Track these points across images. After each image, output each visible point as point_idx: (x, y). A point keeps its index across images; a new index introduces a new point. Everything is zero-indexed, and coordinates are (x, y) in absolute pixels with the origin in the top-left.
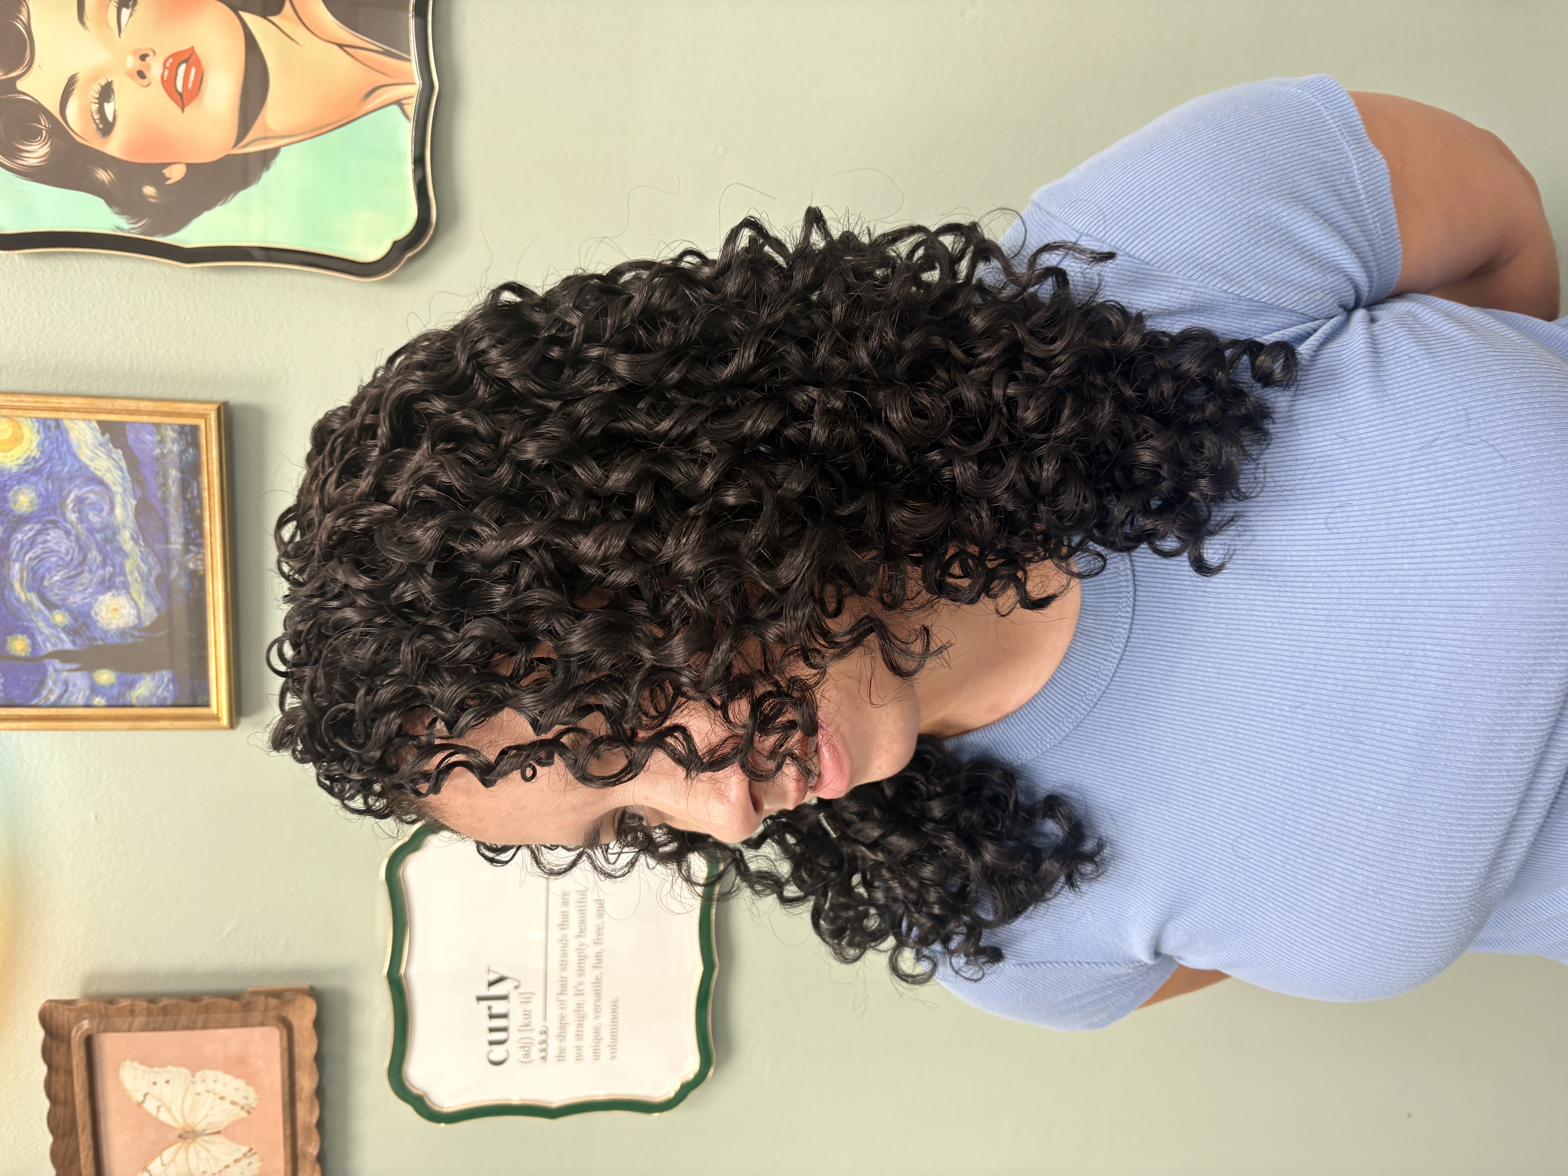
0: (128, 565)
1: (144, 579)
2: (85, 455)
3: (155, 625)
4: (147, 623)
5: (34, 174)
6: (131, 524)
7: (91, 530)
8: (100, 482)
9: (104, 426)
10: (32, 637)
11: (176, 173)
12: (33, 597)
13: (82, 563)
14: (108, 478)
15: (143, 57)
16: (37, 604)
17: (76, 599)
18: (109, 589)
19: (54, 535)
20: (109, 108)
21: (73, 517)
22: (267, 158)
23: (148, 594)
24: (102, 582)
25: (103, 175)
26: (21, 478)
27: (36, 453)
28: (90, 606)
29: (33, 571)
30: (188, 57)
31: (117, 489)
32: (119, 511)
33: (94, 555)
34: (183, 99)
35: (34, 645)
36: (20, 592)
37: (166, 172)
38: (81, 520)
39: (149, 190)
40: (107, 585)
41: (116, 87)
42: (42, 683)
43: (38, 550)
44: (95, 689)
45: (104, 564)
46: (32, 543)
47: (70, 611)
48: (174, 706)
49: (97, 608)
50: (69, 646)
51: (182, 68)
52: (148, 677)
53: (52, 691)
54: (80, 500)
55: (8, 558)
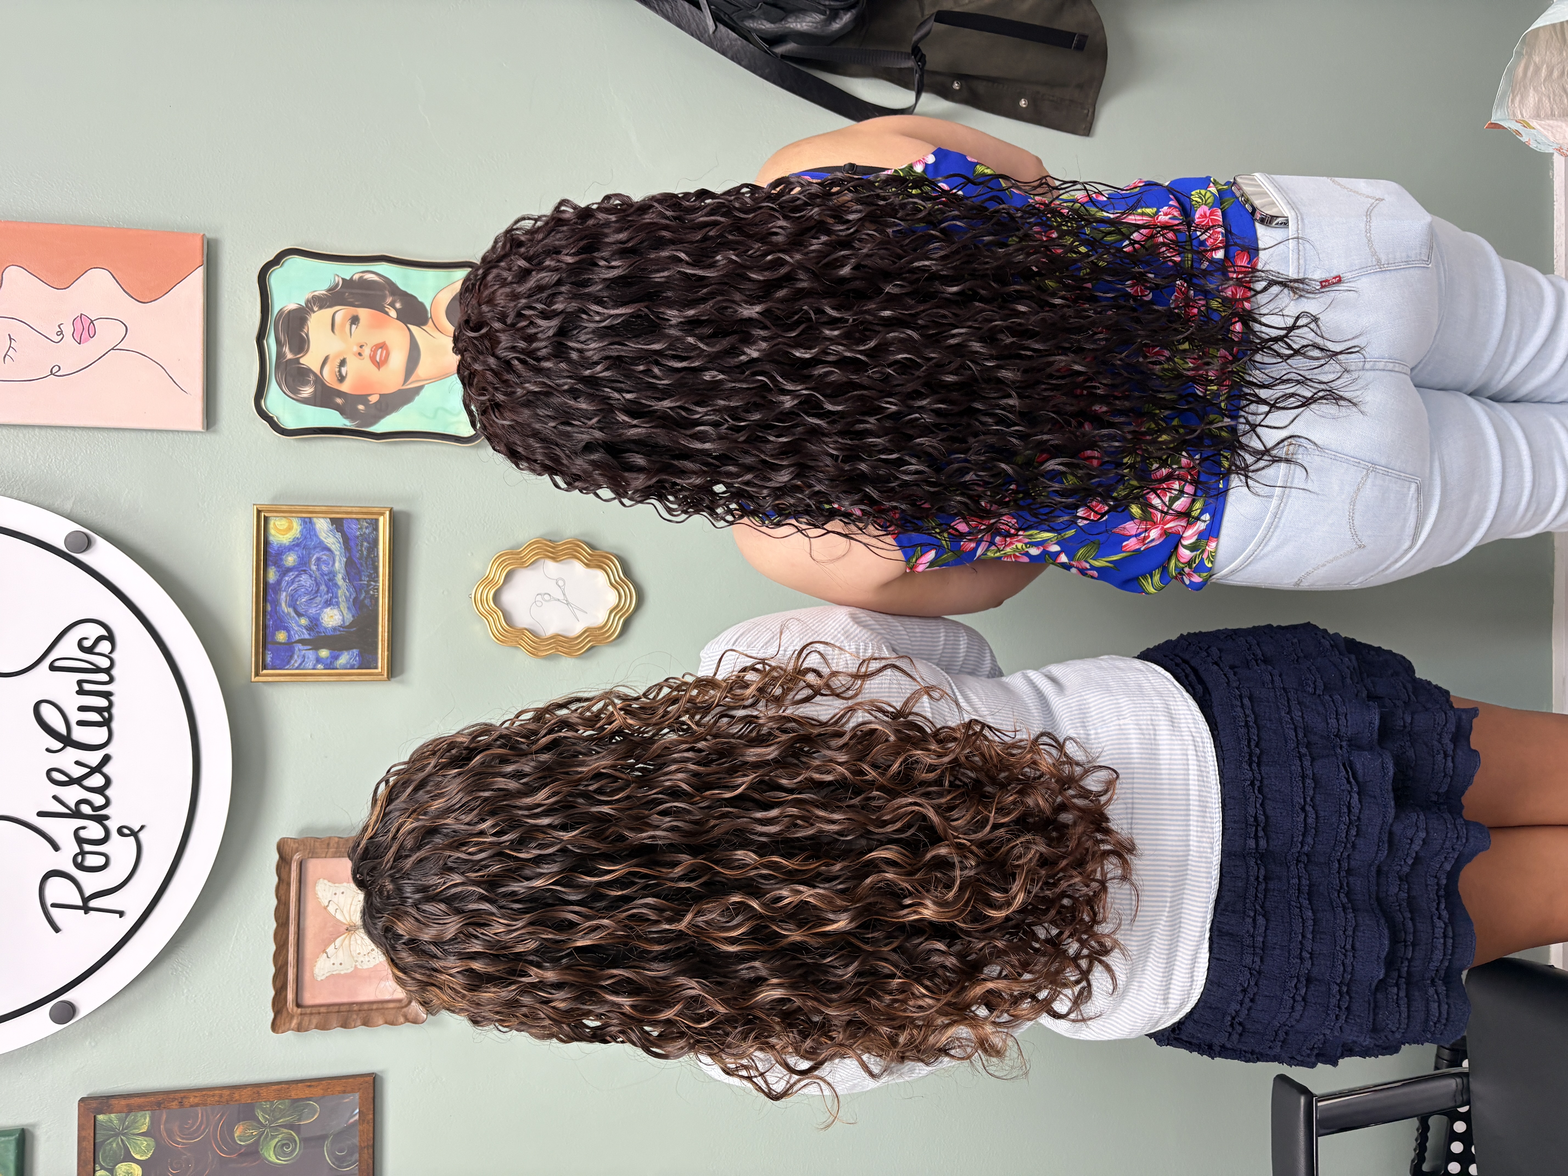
0: (340, 592)
1: (347, 600)
2: (323, 536)
3: (350, 626)
4: (347, 624)
5: (305, 401)
6: (343, 571)
7: (323, 575)
8: (329, 550)
9: (334, 521)
10: (288, 631)
11: (374, 399)
12: (291, 610)
13: (317, 592)
14: (333, 547)
15: (361, 347)
16: (293, 614)
17: (312, 611)
18: (329, 605)
19: (304, 577)
20: (344, 370)
21: (314, 568)
22: (418, 390)
23: (348, 608)
24: (326, 602)
25: (339, 401)
26: (290, 548)
27: (298, 536)
28: (319, 614)
29: (292, 596)
30: (383, 346)
31: (337, 553)
32: (337, 564)
33: (323, 588)
34: (379, 365)
35: (289, 636)
36: (285, 608)
37: (370, 398)
38: (318, 569)
39: (361, 407)
40: (328, 603)
41: (348, 360)
42: (291, 657)
43: (295, 585)
44: (319, 660)
45: (328, 592)
46: (293, 582)
47: (309, 618)
48: (358, 668)
49: (322, 615)
50: (307, 636)
51: (379, 351)
52: (346, 653)
53: (296, 660)
54: (318, 559)
55: (280, 590)
